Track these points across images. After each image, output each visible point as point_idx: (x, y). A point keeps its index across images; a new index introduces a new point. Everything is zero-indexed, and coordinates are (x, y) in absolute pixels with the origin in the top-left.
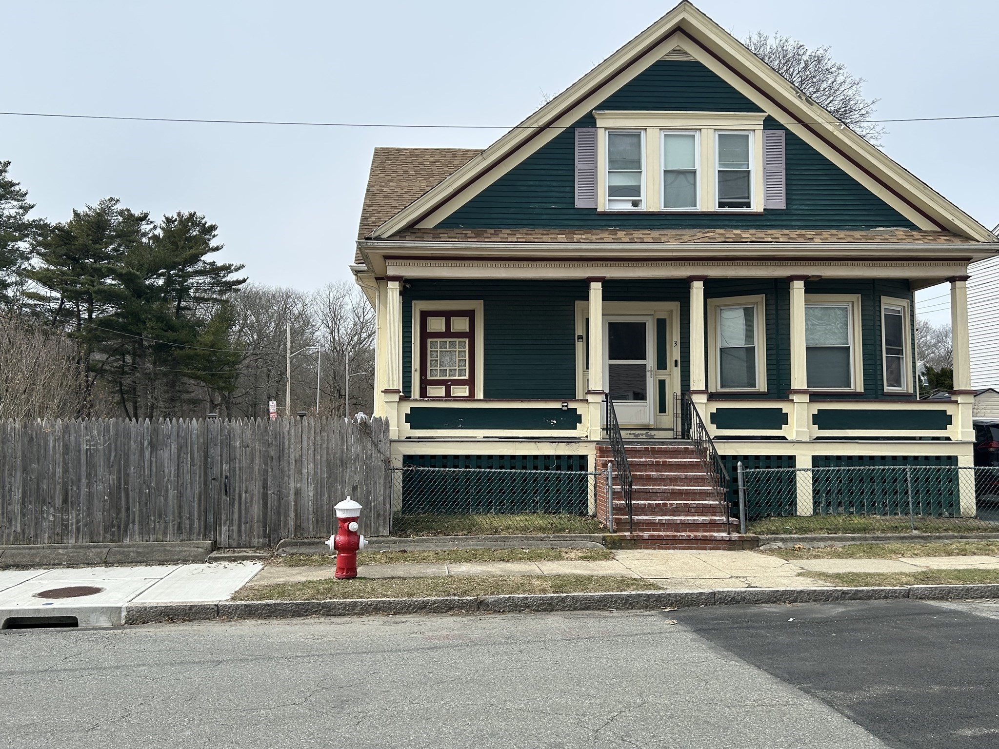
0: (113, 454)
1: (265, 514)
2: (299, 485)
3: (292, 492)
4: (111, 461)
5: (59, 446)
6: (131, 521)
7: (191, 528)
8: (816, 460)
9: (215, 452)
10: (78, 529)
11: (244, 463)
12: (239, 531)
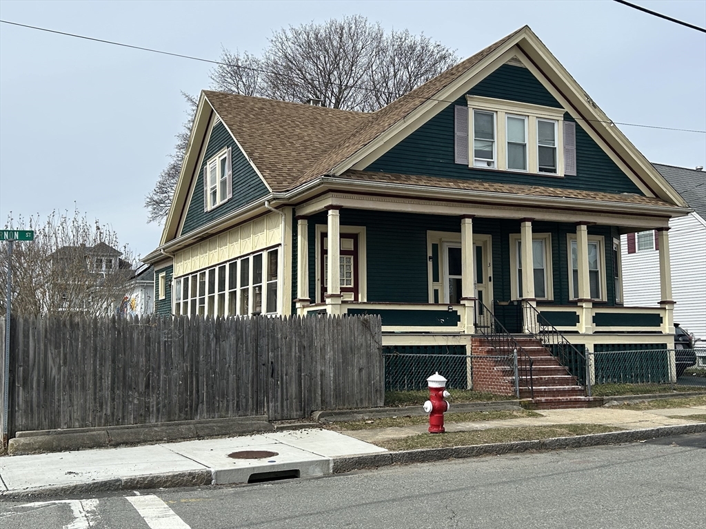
0: (186, 345)
1: (300, 392)
2: (323, 368)
3: (319, 374)
4: (185, 351)
5: (142, 338)
6: (200, 401)
7: (246, 405)
8: (596, 347)
9: (263, 342)
10: (158, 410)
11: (284, 352)
12: (282, 406)
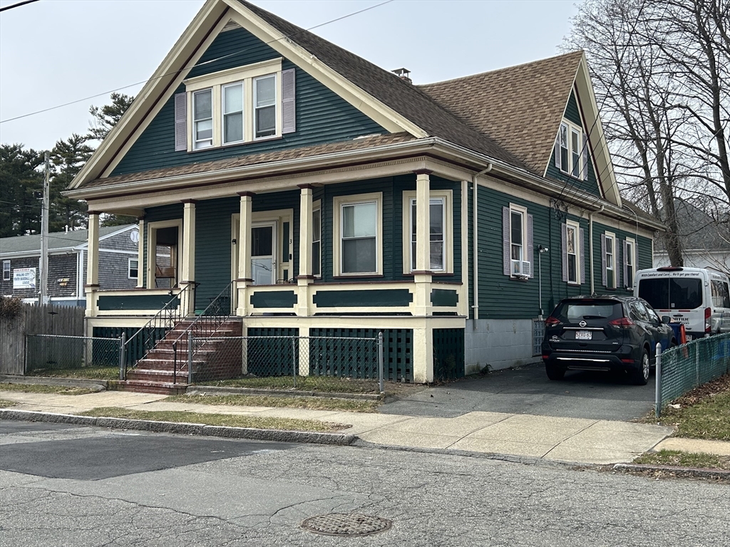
8: (312, 331)
